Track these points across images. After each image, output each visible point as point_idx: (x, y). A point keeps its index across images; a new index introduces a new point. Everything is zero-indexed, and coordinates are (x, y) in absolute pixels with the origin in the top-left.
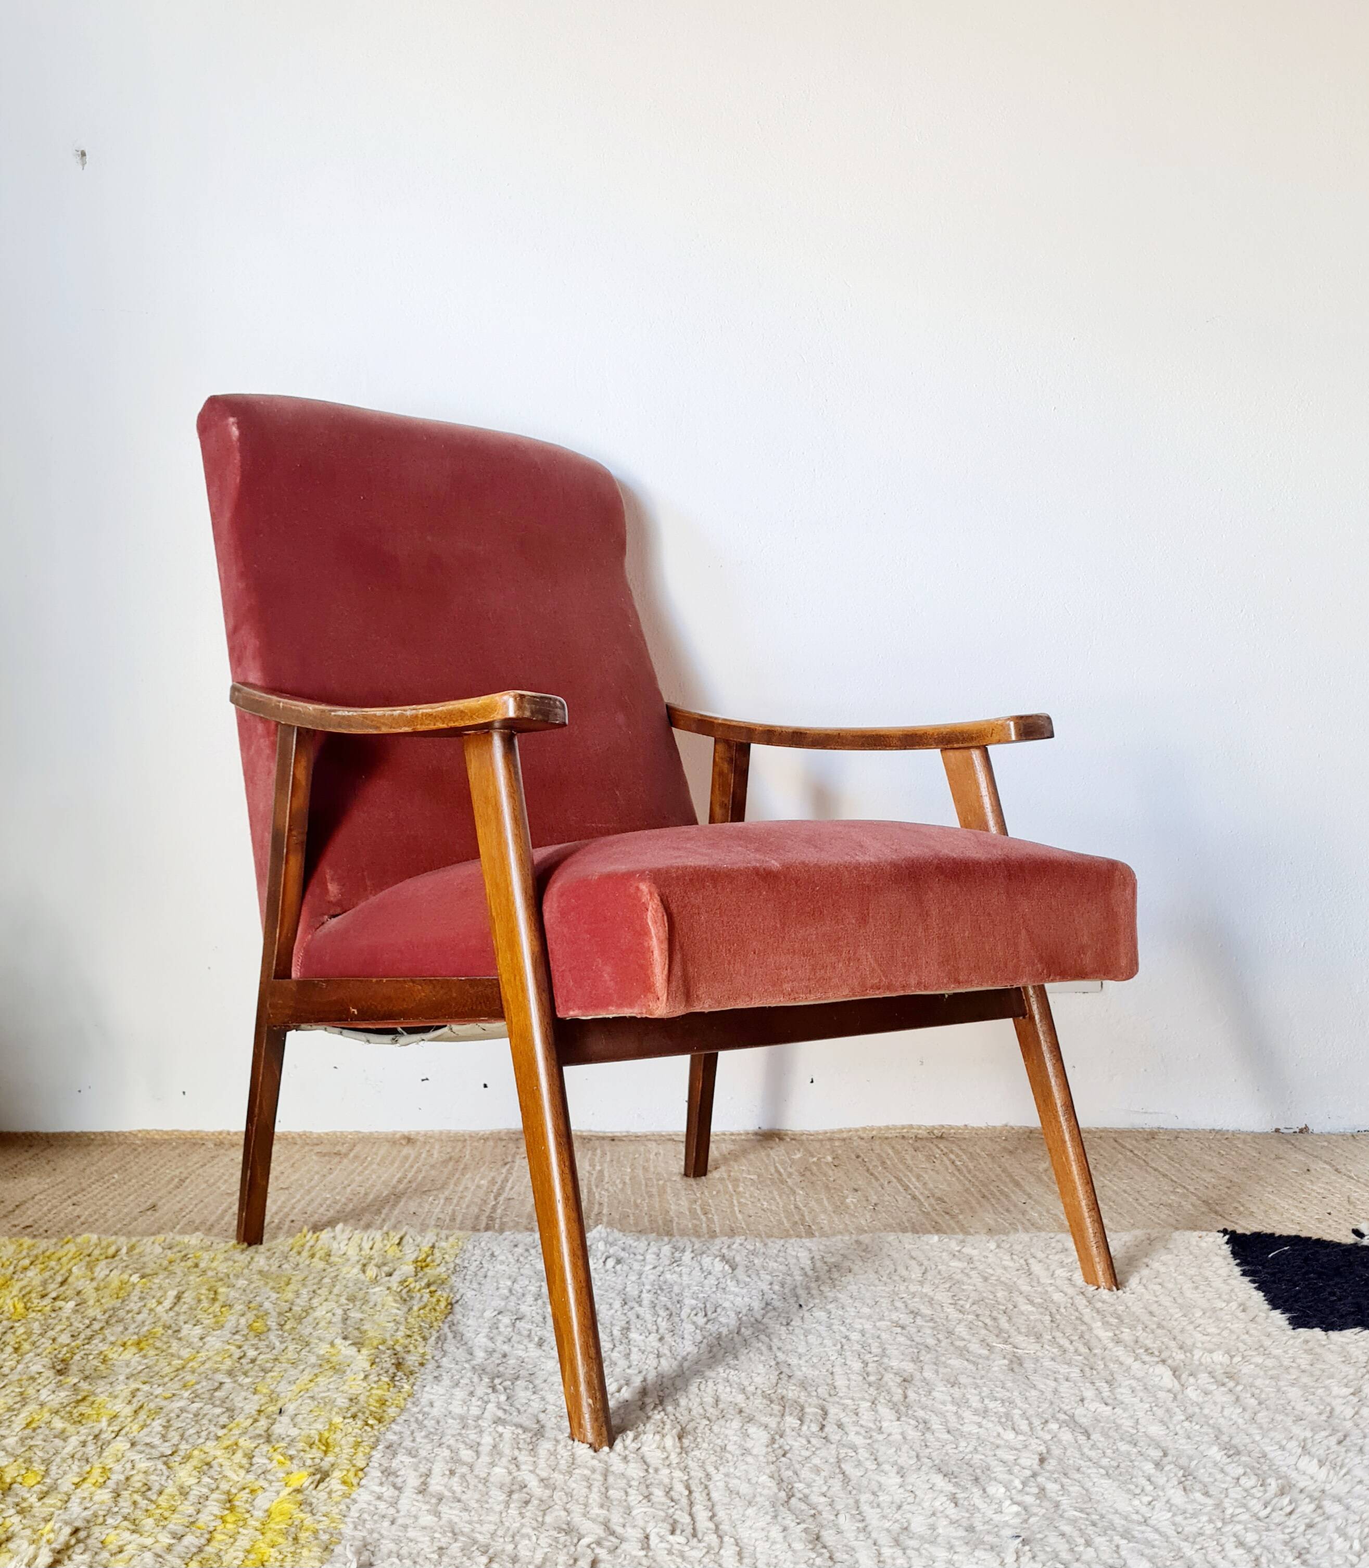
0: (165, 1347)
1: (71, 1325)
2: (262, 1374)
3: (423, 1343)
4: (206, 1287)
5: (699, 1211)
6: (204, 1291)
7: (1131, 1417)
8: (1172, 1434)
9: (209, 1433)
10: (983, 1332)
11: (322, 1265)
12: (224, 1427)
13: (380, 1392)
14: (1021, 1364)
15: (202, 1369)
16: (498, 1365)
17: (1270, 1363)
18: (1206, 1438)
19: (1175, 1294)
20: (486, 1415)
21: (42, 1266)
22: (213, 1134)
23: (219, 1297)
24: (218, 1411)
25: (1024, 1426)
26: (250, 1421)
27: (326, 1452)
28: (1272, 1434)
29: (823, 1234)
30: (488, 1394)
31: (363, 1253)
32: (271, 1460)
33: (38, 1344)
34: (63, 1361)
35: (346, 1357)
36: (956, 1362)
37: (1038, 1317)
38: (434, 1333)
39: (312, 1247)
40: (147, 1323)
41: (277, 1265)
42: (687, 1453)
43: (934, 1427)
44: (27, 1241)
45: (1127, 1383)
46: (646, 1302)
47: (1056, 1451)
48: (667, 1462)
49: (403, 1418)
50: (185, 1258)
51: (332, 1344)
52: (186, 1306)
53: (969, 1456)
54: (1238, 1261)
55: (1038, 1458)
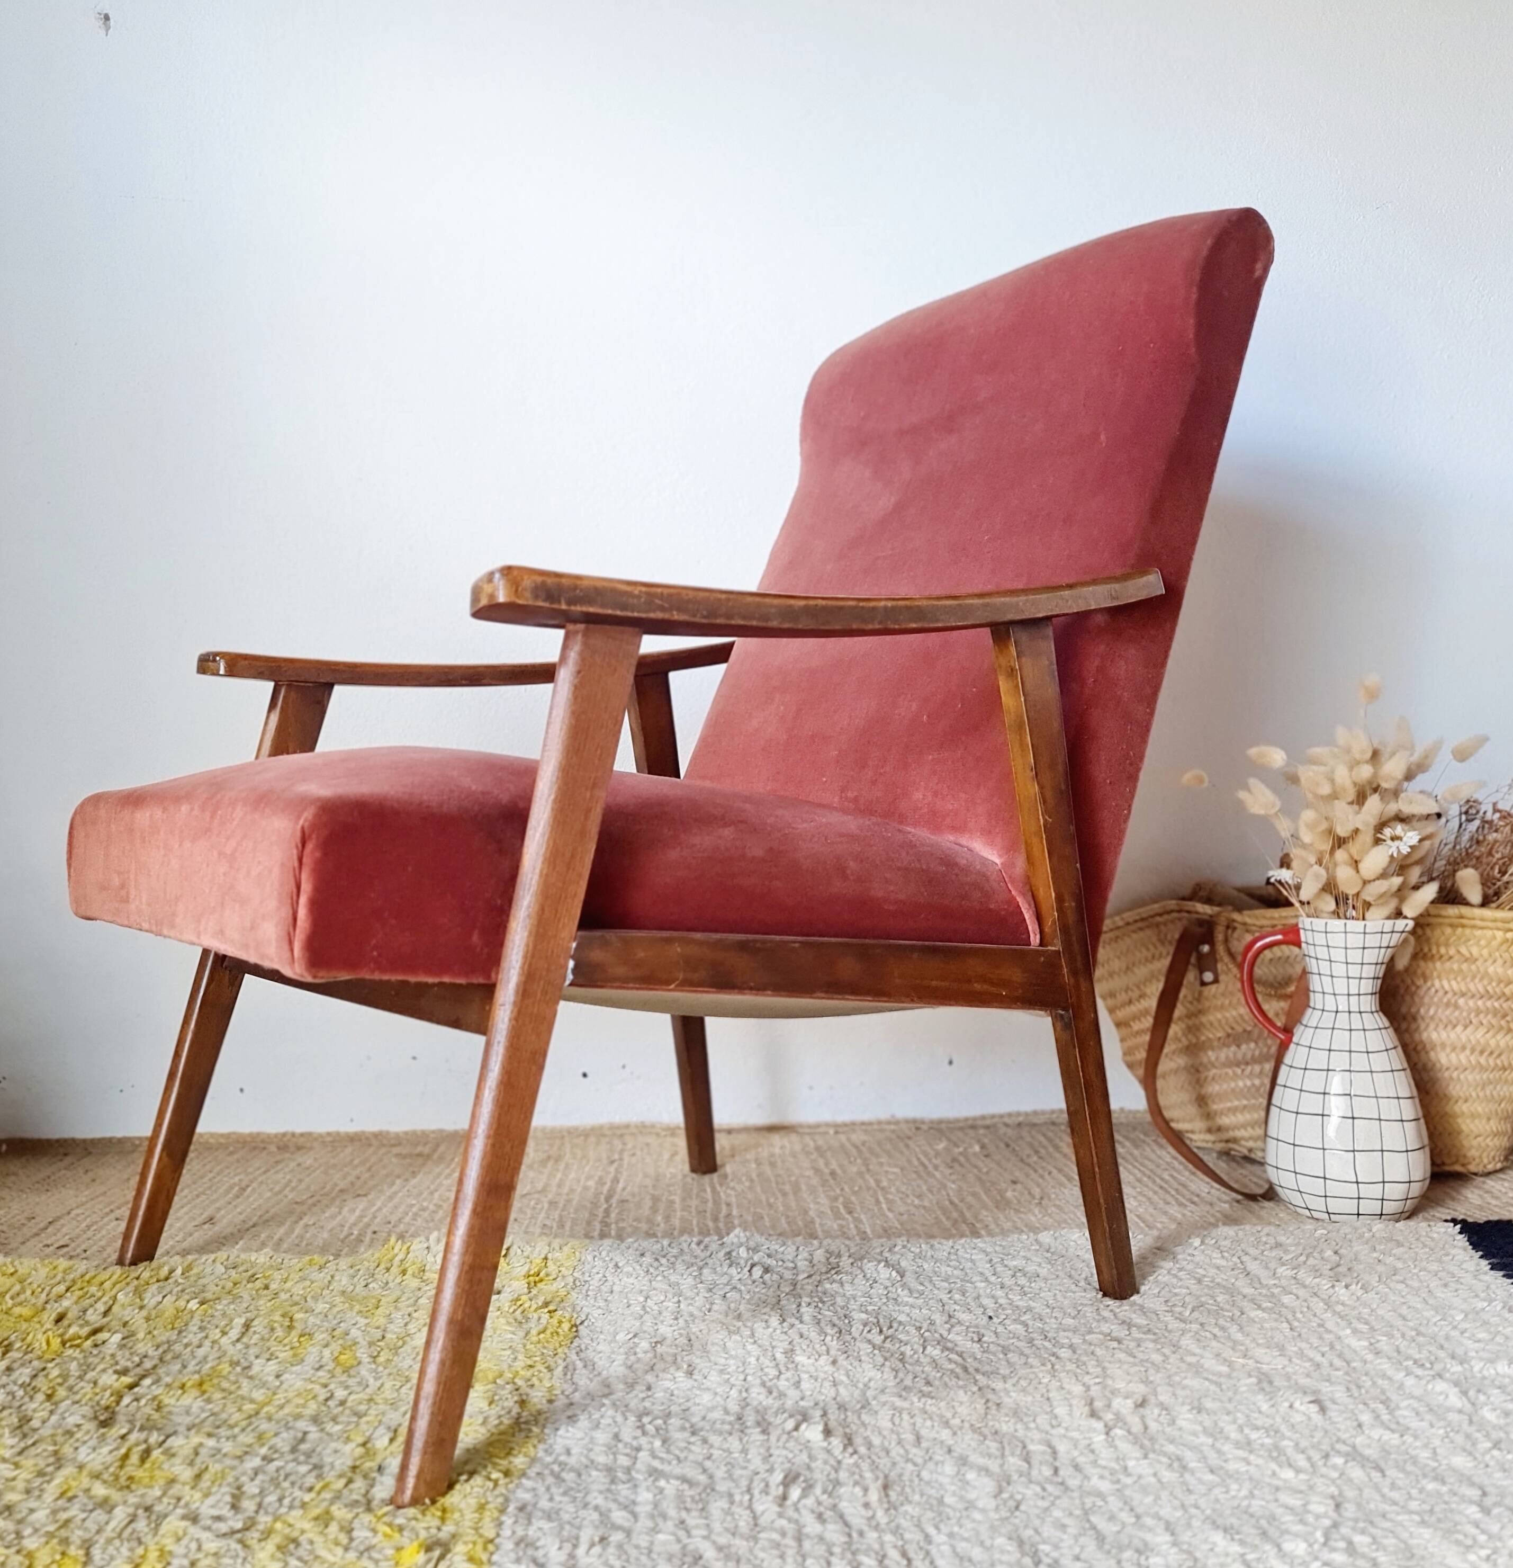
0: (233, 1388)
1: (117, 1363)
2: (355, 1419)
3: (548, 1375)
4: (280, 1313)
6: (277, 1317)
7: (1426, 1446)
8: (1482, 1466)
9: (294, 1499)
10: (1214, 1344)
11: (415, 1283)
12: (310, 1489)
13: (503, 1439)
14: (1271, 1382)
15: (281, 1413)
16: (643, 1399)
20: (639, 1465)
21: (81, 1293)
22: (276, 1135)
23: (295, 1324)
24: (303, 1469)
25: (1302, 1462)
26: (343, 1481)
27: (443, 1519)
29: (992, 1234)
30: (636, 1438)
32: (374, 1531)
33: (76, 1389)
34: (107, 1408)
36: (1194, 1382)
37: (1274, 1324)
38: (560, 1362)
39: (402, 1261)
40: (210, 1358)
41: (364, 1283)
42: (895, 1509)
43: (1192, 1465)
44: (63, 1263)
46: (806, 1318)
47: (1350, 1494)
48: (874, 1523)
49: (535, 1470)
50: (252, 1279)
52: (257, 1336)
53: (1245, 1503)
54: (1480, 1253)
55: (1331, 1502)
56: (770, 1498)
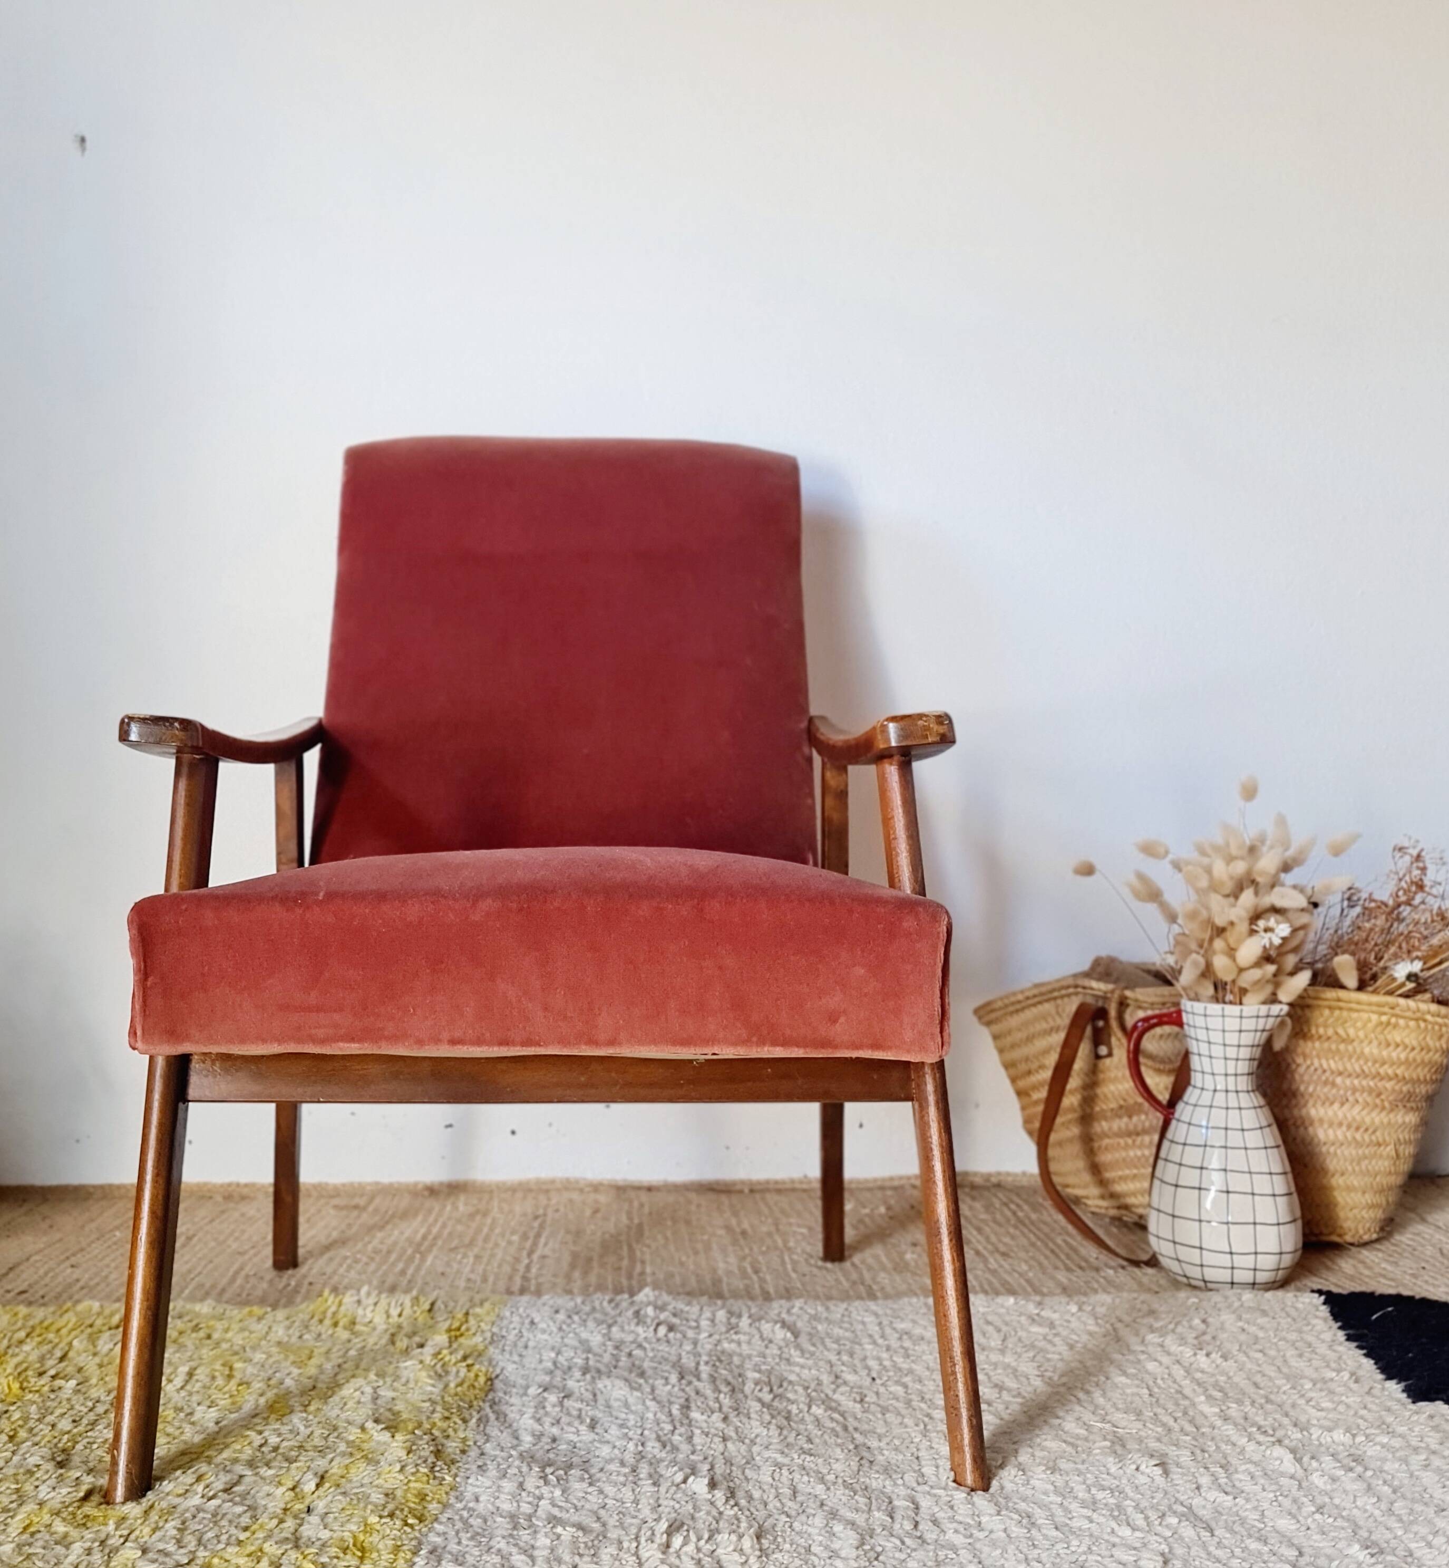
0: (177, 1433)
1: (72, 1408)
2: (286, 1465)
3: (463, 1427)
4: (221, 1362)
5: (749, 1270)
6: (218, 1366)
7: (1255, 1508)
8: (1303, 1528)
9: (230, 1536)
10: (1078, 1408)
11: (346, 1334)
12: (246, 1529)
13: (418, 1485)
14: (1124, 1446)
16: (548, 1451)
17: (1396, 1443)
18: (1343, 1534)
19: (1279, 1362)
20: (539, 1513)
21: (39, 1339)
23: (235, 1373)
24: (239, 1509)
25: (1140, 1521)
26: (275, 1522)
27: (362, 1559)
28: (1415, 1528)
29: (887, 1297)
30: (538, 1487)
31: (391, 1320)
33: (35, 1431)
34: (64, 1451)
35: (378, 1443)
36: (1053, 1444)
37: (1135, 1390)
38: (474, 1413)
39: (334, 1314)
41: (298, 1334)
42: (767, 1556)
43: (1040, 1522)
44: (23, 1310)
45: (1243, 1467)
46: (704, 1376)
47: (1179, 1551)
49: (446, 1515)
50: (196, 1328)
51: (363, 1429)
52: (199, 1384)
53: (1083, 1558)
54: (1339, 1324)
55: (1160, 1559)
56: (655, 1546)
